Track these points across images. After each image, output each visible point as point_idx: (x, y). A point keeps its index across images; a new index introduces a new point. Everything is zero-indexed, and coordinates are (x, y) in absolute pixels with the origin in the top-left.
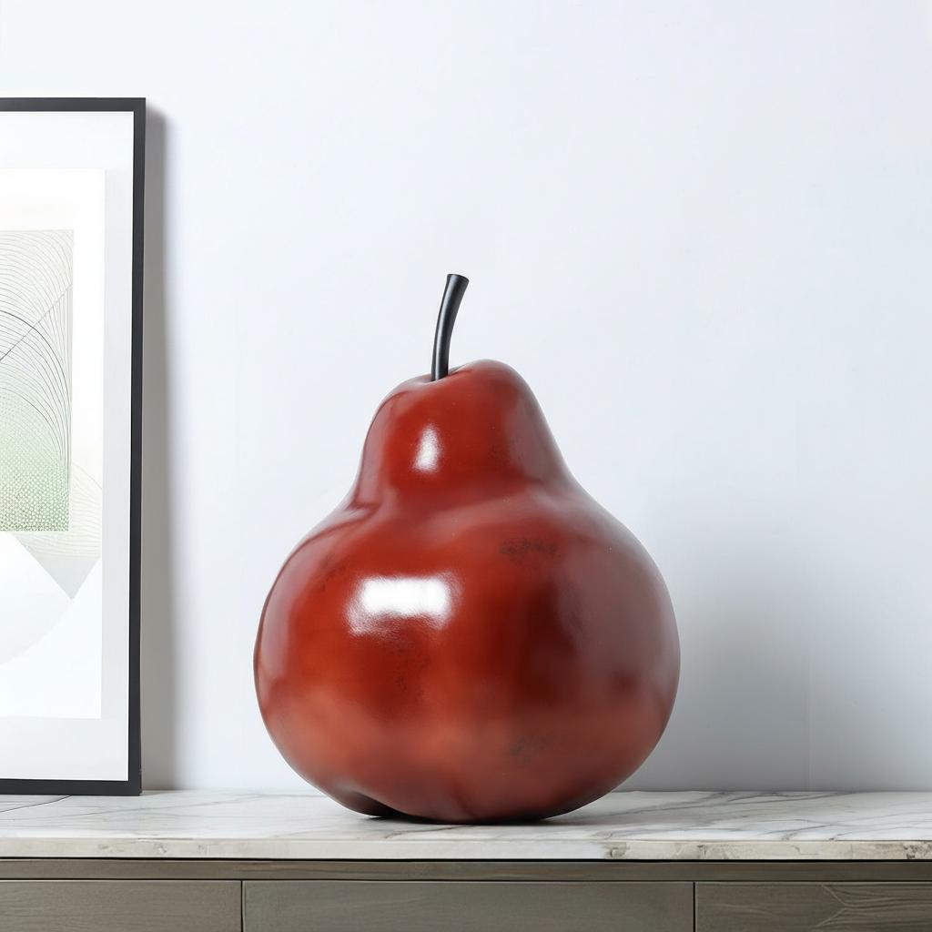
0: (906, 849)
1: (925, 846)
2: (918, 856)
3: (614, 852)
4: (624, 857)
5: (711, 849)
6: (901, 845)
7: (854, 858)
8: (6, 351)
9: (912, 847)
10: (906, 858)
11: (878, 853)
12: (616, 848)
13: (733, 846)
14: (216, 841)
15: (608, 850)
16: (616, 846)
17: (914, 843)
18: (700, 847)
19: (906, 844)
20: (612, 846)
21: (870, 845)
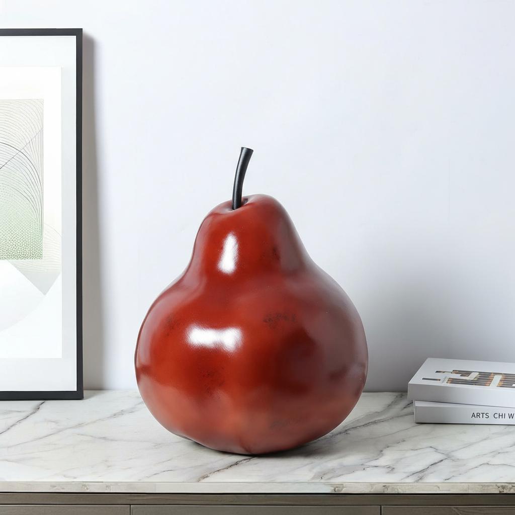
0: (499, 487)
1: (510, 486)
2: (505, 492)
3: (337, 489)
4: (342, 492)
5: (391, 487)
6: (496, 485)
7: (470, 492)
8: (4, 164)
9: (502, 486)
10: (498, 492)
11: (484, 490)
12: (337, 487)
13: (403, 486)
14: (116, 483)
15: (333, 488)
16: (338, 486)
17: (503, 484)
18: (384, 486)
19: (498, 484)
20: (335, 486)
21: (479, 485)
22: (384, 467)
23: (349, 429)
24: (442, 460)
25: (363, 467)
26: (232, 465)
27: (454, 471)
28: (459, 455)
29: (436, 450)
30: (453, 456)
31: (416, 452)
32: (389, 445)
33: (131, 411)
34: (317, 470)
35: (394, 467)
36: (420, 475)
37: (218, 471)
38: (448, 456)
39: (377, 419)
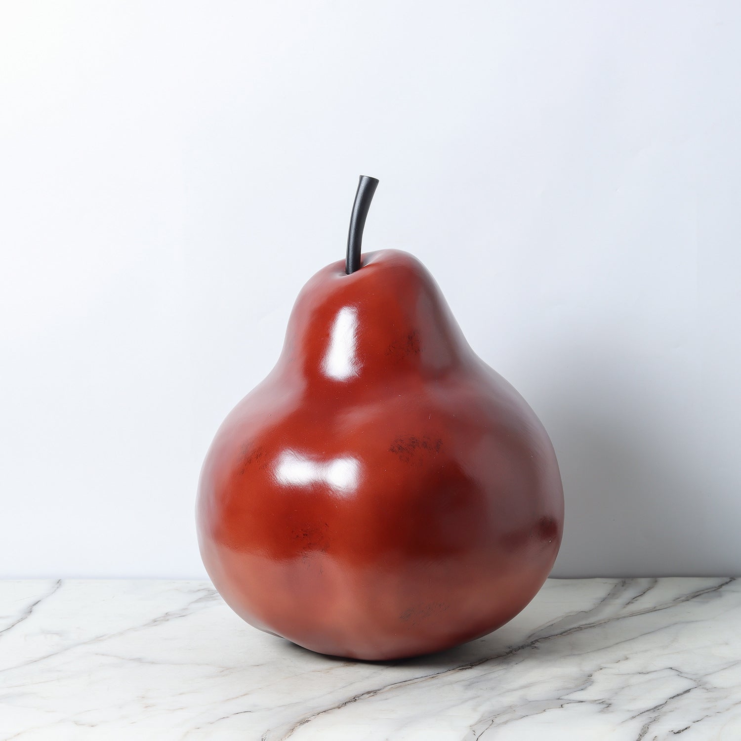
22: (594, 702)
23: (537, 641)
24: (688, 691)
25: (561, 702)
26: (347, 702)
27: (708, 709)
28: (716, 680)
29: (679, 673)
30: (706, 683)
31: (647, 677)
32: (603, 665)
33: (182, 614)
34: (485, 708)
35: (610, 702)
36: (653, 715)
37: (325, 712)
38: (700, 683)
39: (583, 622)
